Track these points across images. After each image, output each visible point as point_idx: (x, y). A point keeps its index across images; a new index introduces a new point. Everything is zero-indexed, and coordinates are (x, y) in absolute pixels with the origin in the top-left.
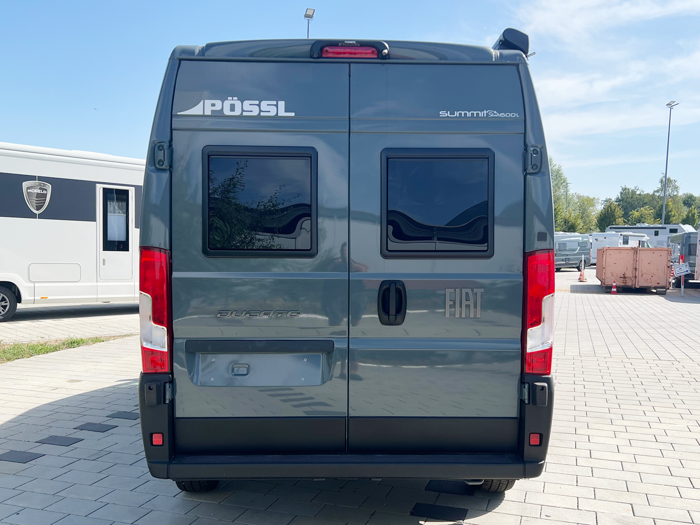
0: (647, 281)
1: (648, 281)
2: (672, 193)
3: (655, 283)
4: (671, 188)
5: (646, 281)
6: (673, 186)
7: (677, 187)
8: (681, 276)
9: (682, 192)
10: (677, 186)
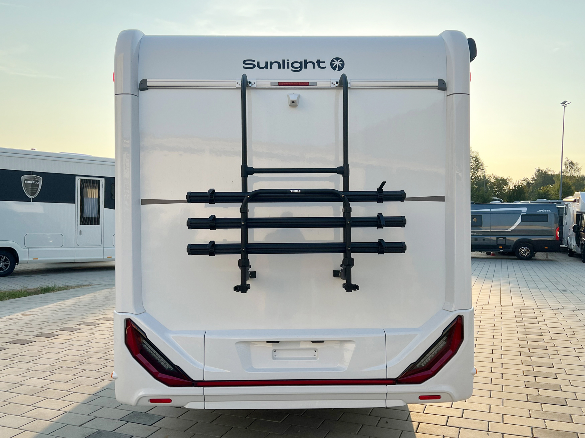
2: (575, 173)
4: (573, 170)
6: (575, 168)
10: (578, 168)
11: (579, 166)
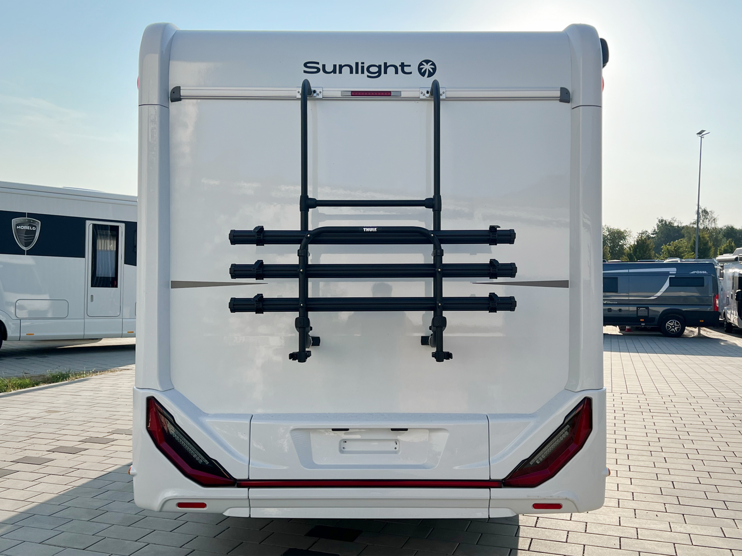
4: (708, 220)
6: (710, 217)
7: (715, 219)
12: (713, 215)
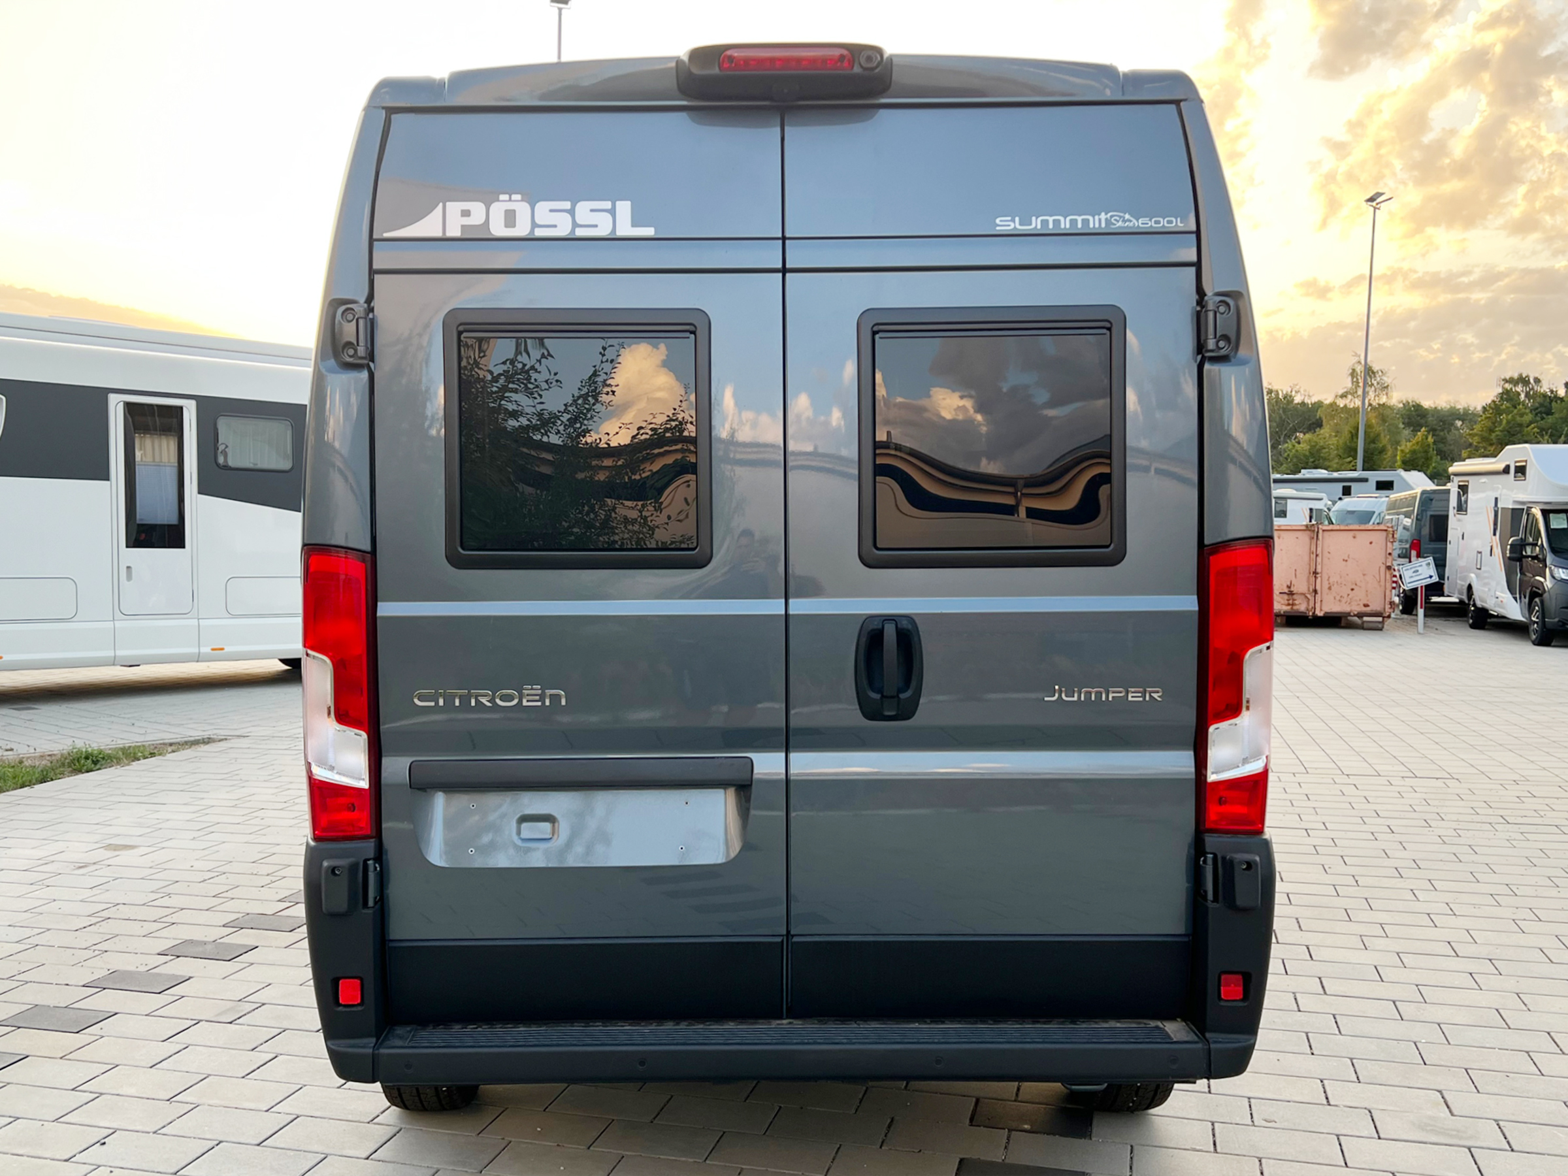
0: (1342, 599)
1: (1344, 600)
2: (1377, 398)
3: (1358, 605)
4: (1373, 388)
5: (1340, 601)
6: (1378, 383)
7: (1388, 386)
8: (1416, 589)
9: (1396, 398)
10: (1386, 385)
11: (1387, 380)
12: (1385, 378)
